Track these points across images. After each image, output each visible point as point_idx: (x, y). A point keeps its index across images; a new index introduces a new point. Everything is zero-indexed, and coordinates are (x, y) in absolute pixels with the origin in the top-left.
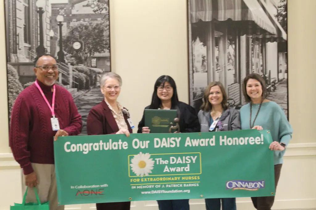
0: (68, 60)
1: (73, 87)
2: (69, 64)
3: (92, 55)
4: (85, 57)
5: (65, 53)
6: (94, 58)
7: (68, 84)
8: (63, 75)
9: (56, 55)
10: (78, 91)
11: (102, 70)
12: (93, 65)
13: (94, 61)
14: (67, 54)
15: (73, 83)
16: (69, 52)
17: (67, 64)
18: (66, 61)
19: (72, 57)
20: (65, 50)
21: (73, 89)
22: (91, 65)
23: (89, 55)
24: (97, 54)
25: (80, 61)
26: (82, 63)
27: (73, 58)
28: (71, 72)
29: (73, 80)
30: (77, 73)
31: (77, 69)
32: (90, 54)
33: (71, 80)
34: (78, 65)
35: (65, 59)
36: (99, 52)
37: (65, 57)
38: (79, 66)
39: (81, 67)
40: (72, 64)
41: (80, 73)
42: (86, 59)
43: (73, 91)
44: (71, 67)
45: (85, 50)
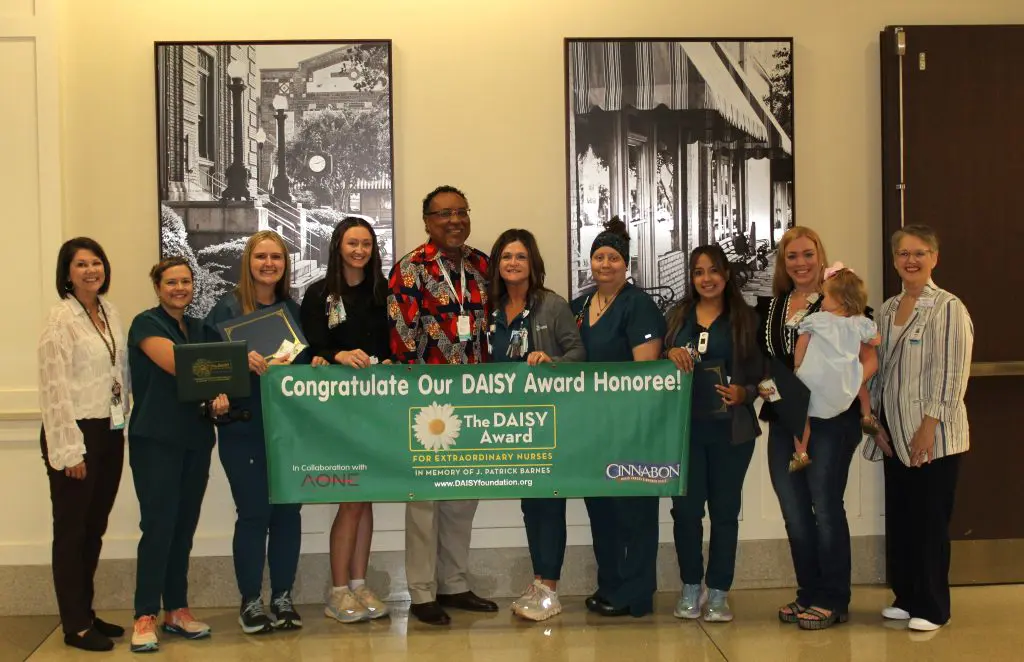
0: (296, 196)
1: (307, 257)
2: (300, 205)
3: (351, 185)
4: (335, 189)
5: (292, 180)
6: (355, 191)
7: (299, 251)
8: (284, 228)
9: (271, 186)
10: (319, 266)
11: (374, 218)
12: (353, 208)
13: (355, 198)
14: (295, 183)
15: (308, 247)
16: (299, 178)
17: (295, 206)
18: (294, 198)
19: (305, 189)
20: (290, 173)
21: (307, 262)
22: (349, 208)
23: (343, 184)
24: (362, 184)
25: (323, 198)
26: (329, 204)
27: (307, 192)
28: (304, 224)
29: (308, 241)
30: (316, 225)
31: (316, 216)
32: (348, 183)
33: (304, 243)
34: (319, 208)
35: (291, 194)
36: (368, 179)
37: (290, 189)
38: (322, 211)
39: (325, 211)
40: (306, 206)
41: (324, 227)
42: (338, 193)
43: (309, 266)
44: (303, 213)
45: (335, 174)
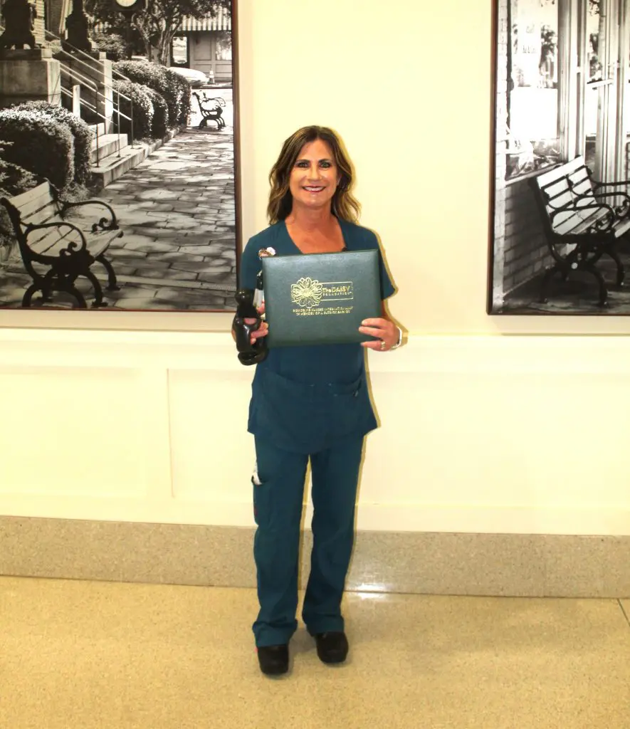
0: (98, 41)
1: (115, 130)
2: (103, 55)
3: (174, 26)
4: (151, 32)
5: (92, 19)
6: (180, 34)
7: (103, 121)
8: (83, 88)
9: (63, 27)
10: (130, 142)
11: (207, 73)
12: (177, 58)
13: (180, 45)
14: (95, 23)
15: (115, 115)
16: (102, 16)
17: (97, 57)
18: (94, 45)
19: (110, 31)
20: (89, 9)
21: (115, 137)
22: (172, 59)
23: (163, 24)
24: (189, 23)
25: (136, 45)
26: (142, 53)
27: (113, 37)
28: (108, 81)
29: (115, 107)
30: (125, 83)
31: (126, 71)
32: (169, 23)
33: (109, 109)
34: (130, 59)
35: (90, 39)
36: (198, 16)
37: (90, 32)
38: (132, 63)
39: (139, 64)
40: (112, 56)
41: (137, 86)
42: (154, 40)
43: (116, 143)
44: (108, 66)
45: (151, 10)
